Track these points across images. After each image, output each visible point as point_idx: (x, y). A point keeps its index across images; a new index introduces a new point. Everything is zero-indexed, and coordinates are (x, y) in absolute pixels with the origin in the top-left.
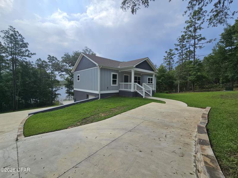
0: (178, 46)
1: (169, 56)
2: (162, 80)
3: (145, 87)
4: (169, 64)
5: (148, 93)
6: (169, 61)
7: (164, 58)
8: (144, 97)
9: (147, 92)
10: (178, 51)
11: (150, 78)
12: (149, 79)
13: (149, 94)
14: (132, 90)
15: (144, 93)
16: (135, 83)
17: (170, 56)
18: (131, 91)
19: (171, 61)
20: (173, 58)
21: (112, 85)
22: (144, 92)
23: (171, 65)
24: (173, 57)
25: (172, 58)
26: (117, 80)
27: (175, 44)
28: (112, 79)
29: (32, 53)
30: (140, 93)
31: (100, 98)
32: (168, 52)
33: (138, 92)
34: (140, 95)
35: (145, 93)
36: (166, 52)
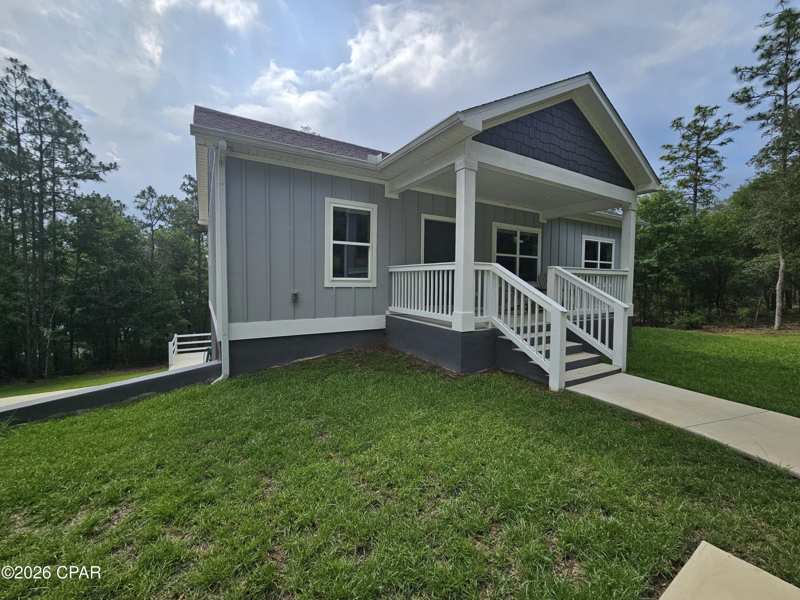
0: (752, 77)
1: (693, 144)
2: (660, 258)
3: (568, 295)
4: (696, 178)
5: (589, 338)
6: (696, 168)
7: (667, 152)
8: (555, 385)
9: (582, 333)
10: (751, 106)
11: (600, 240)
12: (591, 247)
13: (604, 349)
14: (460, 319)
15: (558, 343)
16: (483, 266)
17: (699, 143)
18: (450, 325)
19: (706, 165)
20: (715, 148)
21: (329, 280)
22: (557, 335)
23: (705, 186)
24: (714, 145)
25: (708, 152)
26: (373, 245)
27: (736, 70)
28: (330, 242)
29: (107, 164)
30: (522, 344)
31: (226, 370)
32: (686, 122)
33: (510, 335)
34: (525, 357)
35: (571, 336)
36: (677, 124)
